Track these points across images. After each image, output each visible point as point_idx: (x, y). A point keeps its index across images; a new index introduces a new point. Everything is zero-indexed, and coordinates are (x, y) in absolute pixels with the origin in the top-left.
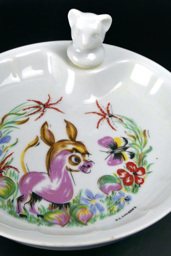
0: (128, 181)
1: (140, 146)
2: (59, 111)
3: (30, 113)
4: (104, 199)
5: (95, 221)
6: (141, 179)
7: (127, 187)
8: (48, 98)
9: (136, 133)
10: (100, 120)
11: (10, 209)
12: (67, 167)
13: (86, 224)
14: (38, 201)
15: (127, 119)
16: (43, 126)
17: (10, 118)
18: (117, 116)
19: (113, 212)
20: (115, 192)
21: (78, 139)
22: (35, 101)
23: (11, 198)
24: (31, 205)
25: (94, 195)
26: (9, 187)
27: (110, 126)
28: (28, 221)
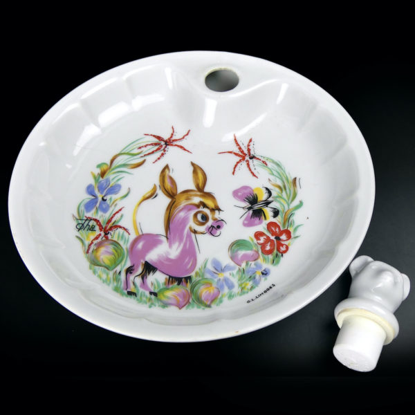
0: (268, 248)
1: (287, 199)
2: (185, 149)
3: (146, 153)
4: (235, 272)
5: (221, 302)
6: (284, 246)
7: (266, 256)
8: (171, 132)
9: (283, 182)
10: (238, 163)
11: (115, 284)
12: (190, 228)
13: (209, 306)
14: (151, 273)
15: (273, 162)
16: (163, 171)
17: (121, 160)
18: (260, 158)
19: (245, 290)
20: (250, 263)
21: (207, 190)
22: (154, 136)
23: (118, 269)
24: (143, 278)
25: (223, 267)
26: (116, 254)
27: (249, 172)
28: (138, 300)
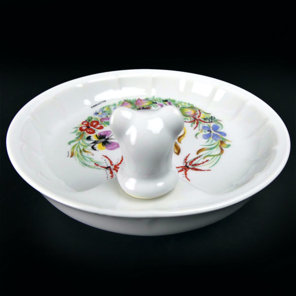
5: (119, 103)
6: (84, 124)
7: (96, 120)
10: (120, 163)
13: (125, 101)
15: (89, 166)
18: (101, 168)
19: (107, 107)
20: (105, 117)
26: (183, 113)
